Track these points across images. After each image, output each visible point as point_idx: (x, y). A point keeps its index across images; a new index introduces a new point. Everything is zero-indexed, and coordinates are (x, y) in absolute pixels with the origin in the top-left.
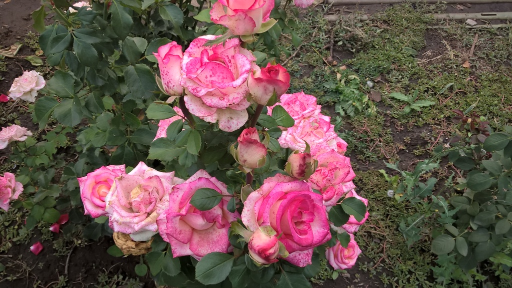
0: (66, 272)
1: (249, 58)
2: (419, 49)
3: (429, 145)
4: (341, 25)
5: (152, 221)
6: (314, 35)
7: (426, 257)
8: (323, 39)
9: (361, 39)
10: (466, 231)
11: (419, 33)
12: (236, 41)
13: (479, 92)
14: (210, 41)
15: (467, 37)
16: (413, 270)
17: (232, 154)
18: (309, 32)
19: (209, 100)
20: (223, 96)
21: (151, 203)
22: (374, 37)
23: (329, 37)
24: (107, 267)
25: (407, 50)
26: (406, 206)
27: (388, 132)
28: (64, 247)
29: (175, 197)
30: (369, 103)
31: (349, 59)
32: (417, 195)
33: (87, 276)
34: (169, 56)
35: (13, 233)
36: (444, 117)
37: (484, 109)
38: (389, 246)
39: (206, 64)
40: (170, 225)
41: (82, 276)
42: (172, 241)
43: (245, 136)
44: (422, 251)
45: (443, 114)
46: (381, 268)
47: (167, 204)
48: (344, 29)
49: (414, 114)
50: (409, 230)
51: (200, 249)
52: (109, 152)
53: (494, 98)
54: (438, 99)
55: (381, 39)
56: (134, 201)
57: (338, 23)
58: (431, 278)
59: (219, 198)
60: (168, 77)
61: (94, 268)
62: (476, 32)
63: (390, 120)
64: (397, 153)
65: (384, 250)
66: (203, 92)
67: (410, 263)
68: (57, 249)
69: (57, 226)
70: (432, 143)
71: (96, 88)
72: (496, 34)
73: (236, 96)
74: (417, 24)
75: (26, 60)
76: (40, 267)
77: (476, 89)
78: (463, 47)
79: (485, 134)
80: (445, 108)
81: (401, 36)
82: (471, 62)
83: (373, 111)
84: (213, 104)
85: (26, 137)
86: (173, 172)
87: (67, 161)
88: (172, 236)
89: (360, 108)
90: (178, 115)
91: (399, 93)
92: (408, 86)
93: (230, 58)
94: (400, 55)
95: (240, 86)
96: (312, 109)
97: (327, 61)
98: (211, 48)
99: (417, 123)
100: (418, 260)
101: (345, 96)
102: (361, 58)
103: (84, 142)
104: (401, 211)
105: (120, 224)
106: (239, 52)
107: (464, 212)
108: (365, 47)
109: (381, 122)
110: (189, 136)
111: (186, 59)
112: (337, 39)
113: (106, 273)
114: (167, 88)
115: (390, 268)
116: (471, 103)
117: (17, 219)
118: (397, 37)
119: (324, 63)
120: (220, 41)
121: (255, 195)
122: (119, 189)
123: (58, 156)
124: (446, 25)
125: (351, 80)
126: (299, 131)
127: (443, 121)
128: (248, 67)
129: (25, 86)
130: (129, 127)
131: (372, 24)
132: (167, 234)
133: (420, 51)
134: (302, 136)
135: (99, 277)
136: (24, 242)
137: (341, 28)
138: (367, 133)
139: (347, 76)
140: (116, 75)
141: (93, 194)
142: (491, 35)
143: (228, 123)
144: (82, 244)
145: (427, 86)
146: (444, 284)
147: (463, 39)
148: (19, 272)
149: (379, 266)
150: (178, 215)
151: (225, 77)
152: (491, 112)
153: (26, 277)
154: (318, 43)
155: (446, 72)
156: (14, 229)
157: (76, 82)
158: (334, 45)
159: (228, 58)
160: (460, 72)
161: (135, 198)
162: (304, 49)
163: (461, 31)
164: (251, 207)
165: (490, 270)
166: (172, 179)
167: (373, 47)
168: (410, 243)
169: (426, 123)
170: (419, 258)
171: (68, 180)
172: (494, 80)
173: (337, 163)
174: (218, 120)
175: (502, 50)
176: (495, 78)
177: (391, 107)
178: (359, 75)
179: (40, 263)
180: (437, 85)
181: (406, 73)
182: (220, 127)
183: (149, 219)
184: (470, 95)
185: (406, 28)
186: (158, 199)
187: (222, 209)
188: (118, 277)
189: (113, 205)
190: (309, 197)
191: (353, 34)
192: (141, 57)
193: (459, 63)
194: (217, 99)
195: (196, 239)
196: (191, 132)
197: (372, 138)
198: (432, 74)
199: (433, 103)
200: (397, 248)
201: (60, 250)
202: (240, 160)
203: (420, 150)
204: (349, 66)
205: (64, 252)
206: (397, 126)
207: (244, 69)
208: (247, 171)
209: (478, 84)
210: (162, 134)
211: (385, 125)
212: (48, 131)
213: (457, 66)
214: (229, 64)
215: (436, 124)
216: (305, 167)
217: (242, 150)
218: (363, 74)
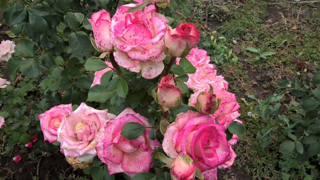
0: (38, 174)
1: (164, 20)
2: (263, 18)
3: (273, 81)
4: (212, 4)
5: (92, 147)
6: (194, 11)
7: (274, 154)
8: (201, 14)
9: (226, 13)
10: (302, 137)
11: (263, 8)
12: (153, 7)
13: (303, 45)
14: (132, 7)
15: (295, 10)
16: (265, 163)
17: (154, 97)
18: (191, 9)
19: (133, 55)
20: (144, 51)
21: (91, 133)
22: (234, 11)
23: (205, 12)
24: (64, 169)
25: (256, 19)
26: (259, 121)
27: (246, 73)
28: (35, 157)
29: (109, 129)
30: (233, 55)
31: (218, 26)
32: (268, 114)
33: (52, 176)
34: (100, 21)
35: (1, 149)
36: (282, 62)
37: (307, 56)
38: (249, 148)
39: (130, 26)
40: (106, 152)
41: (48, 176)
42: (108, 162)
43: (164, 82)
44: (271, 150)
45: (281, 60)
46: (245, 163)
47: (103, 134)
48: (215, 7)
49: (262, 61)
50: (263, 138)
51: (129, 168)
52: (62, 94)
53: (313, 49)
54: (277, 50)
55: (238, 12)
56: (78, 133)
57: (211, 2)
58: (278, 168)
59: (143, 129)
60: (100, 37)
61: (56, 170)
62: (300, 6)
63: (247, 65)
64: (252, 87)
65: (247, 151)
66: (128, 48)
67: (264, 158)
68: (31, 159)
69: (30, 143)
70: (275, 79)
71: (49, 50)
72: (313, 7)
73: (155, 50)
74: (262, 2)
75: (5, 34)
76: (20, 171)
77: (302, 43)
78: (292, 16)
79: (312, 73)
80: (282, 57)
81: (252, 10)
82: (297, 26)
83: (235, 60)
84: (136, 58)
85: (6, 86)
86: (106, 110)
87: (35, 100)
88: (108, 159)
89: (227, 58)
90: (108, 67)
91: (252, 48)
92: (258, 43)
93: (149, 21)
94: (251, 22)
95: (157, 42)
96: (204, 59)
97: (204, 28)
98: (133, 14)
99: (264, 67)
100: (269, 157)
101: (217, 50)
102: (226, 25)
103: (44, 88)
104: (256, 125)
105: (69, 151)
106: (156, 16)
107: (300, 124)
108: (228, 18)
109: (241, 67)
110: (118, 83)
111: (114, 23)
112: (210, 13)
113: (64, 173)
114: (100, 46)
115: (251, 162)
116: (299, 52)
117: (4, 140)
118: (249, 11)
119: (202, 29)
120: (140, 7)
121: (172, 128)
122: (67, 124)
123: (29, 97)
124: (280, 2)
125: (221, 40)
126: (196, 76)
127: (281, 65)
128: (163, 27)
129: (2, 51)
130: (74, 77)
131: (233, 2)
132: (104, 158)
133: (264, 19)
134: (199, 79)
135: (60, 176)
136: (9, 155)
137: (212, 6)
138: (232, 74)
139: (217, 37)
140: (63, 40)
141: (49, 126)
142: (310, 8)
143: (149, 72)
144: (47, 155)
145: (270, 42)
146: (286, 171)
147: (292, 11)
148: (6, 175)
149: (244, 162)
150: (112, 144)
151: (145, 36)
152: (312, 58)
153: (11, 178)
154: (197, 17)
155: (281, 33)
156: (1, 146)
157: (35, 46)
158: (208, 17)
159: (147, 21)
160: (291, 32)
161: (79, 130)
162: (189, 21)
163: (290, 5)
164: (170, 138)
165: (315, 161)
166: (106, 115)
167: (234, 18)
168: (263, 146)
169: (270, 66)
170: (269, 155)
171: (35, 113)
172: (313, 37)
173: (226, 98)
174: (141, 70)
175: (317, 17)
176: (314, 36)
177: (247, 56)
178: (225, 37)
179: (20, 169)
180: (276, 42)
181: (256, 34)
182: (143, 75)
183: (90, 146)
184: (297, 47)
185: (255, 5)
186: (96, 130)
187: (145, 137)
188: (72, 176)
189: (63, 137)
190: (215, 128)
191: (221, 10)
192: (80, 26)
193: (290, 26)
194: (139, 54)
195: (126, 160)
196: (119, 80)
197: (236, 77)
198: (273, 35)
199: (274, 53)
200: (255, 149)
201: (33, 159)
202: (160, 101)
203: (267, 84)
204: (219, 31)
205: (36, 161)
206: (252, 69)
207: (160, 29)
208: (166, 109)
209: (303, 40)
210: (97, 81)
211: (243, 69)
212: (21, 80)
213: (288, 29)
214: (148, 26)
215: (276, 67)
216: (211, 105)
217: (162, 94)
218: (228, 36)
